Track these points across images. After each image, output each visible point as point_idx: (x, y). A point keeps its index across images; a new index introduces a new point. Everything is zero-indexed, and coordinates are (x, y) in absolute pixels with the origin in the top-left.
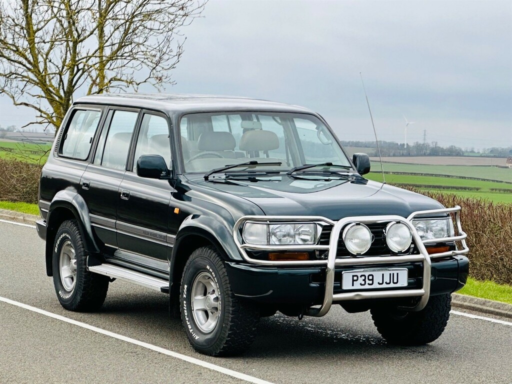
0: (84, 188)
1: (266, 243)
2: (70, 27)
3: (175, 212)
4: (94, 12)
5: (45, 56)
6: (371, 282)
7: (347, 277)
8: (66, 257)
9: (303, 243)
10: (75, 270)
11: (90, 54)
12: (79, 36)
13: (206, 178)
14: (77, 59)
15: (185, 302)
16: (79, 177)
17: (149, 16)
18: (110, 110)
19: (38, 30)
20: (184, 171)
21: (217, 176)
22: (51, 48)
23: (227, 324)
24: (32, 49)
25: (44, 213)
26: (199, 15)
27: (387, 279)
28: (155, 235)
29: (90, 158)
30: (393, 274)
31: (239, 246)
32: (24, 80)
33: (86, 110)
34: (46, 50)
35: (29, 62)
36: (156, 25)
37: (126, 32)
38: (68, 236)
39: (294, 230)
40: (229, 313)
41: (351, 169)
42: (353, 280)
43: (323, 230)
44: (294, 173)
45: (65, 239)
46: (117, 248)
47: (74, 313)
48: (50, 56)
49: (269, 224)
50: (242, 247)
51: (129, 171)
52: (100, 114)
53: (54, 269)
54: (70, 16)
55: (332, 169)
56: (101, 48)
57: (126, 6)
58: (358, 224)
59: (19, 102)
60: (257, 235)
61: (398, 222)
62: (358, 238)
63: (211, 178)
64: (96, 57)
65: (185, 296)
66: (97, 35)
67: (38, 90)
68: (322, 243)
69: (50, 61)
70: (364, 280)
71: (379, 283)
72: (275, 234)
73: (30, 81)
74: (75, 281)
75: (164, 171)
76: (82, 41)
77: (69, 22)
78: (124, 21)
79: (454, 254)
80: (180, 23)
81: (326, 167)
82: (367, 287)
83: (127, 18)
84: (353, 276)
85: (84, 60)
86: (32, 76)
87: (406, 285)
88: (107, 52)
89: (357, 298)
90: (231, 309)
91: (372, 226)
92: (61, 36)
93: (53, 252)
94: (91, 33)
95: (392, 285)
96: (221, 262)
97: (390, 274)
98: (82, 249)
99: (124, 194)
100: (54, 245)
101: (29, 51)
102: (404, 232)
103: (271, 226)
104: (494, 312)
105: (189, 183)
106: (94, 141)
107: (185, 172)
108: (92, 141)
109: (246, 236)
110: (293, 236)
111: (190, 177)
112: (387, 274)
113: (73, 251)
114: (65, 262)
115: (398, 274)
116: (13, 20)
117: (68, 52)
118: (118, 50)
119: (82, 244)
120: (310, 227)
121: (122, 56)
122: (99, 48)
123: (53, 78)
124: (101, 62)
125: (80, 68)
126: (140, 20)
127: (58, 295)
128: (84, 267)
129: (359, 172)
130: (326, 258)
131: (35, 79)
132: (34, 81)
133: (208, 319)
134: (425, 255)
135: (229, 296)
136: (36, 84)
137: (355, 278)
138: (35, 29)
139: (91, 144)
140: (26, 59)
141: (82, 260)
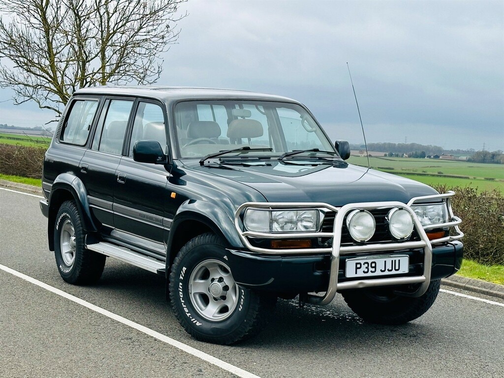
0: (82, 171)
1: (268, 230)
2: (80, 51)
3: (171, 196)
4: (97, 39)
5: (62, 73)
6: (373, 270)
7: (350, 264)
8: (66, 233)
9: (305, 230)
10: (75, 246)
11: (95, 71)
12: (87, 58)
13: (202, 163)
14: (86, 74)
15: (181, 284)
16: (79, 160)
18: (106, 99)
19: (57, 53)
20: (179, 156)
21: (212, 161)
22: (66, 67)
24: (52, 66)
25: (46, 194)
26: (174, 42)
27: (389, 267)
28: (151, 218)
29: (88, 145)
30: (395, 261)
31: (241, 233)
32: (47, 90)
34: (63, 68)
35: (50, 77)
36: (143, 51)
37: (122, 57)
38: (68, 215)
39: (297, 216)
41: (335, 155)
42: (357, 268)
43: (325, 216)
44: (285, 159)
45: (65, 218)
46: (114, 228)
47: (73, 286)
48: (66, 72)
49: (272, 211)
50: (243, 235)
51: (125, 155)
52: (97, 104)
53: (55, 244)
54: (79, 43)
55: (318, 155)
56: (103, 67)
57: (121, 37)
58: (362, 211)
59: (43, 106)
60: (259, 221)
61: (401, 209)
62: (362, 225)
63: (206, 163)
64: (99, 73)
65: (181, 278)
66: (100, 57)
67: (57, 97)
68: (325, 230)
69: (66, 76)
70: (367, 268)
71: (382, 271)
72: (277, 221)
73: (51, 90)
74: (74, 257)
75: (160, 156)
76: (89, 61)
77: (80, 47)
78: (120, 47)
79: (451, 240)
80: (160, 49)
81: (313, 152)
82: (370, 274)
83: (122, 45)
84: (357, 264)
85: (91, 76)
86: (52, 87)
87: (407, 271)
88: (108, 70)
89: (361, 286)
91: (374, 212)
92: (74, 58)
93: (55, 229)
94: (96, 56)
95: (394, 272)
97: (392, 261)
98: (81, 228)
99: (121, 178)
100: (57, 220)
101: (50, 68)
102: (406, 218)
103: (274, 213)
104: (452, 284)
105: (185, 168)
106: (92, 128)
107: (181, 157)
108: (90, 128)
110: (296, 223)
111: (186, 163)
112: (389, 261)
113: (73, 229)
114: (66, 238)
115: (399, 260)
116: (38, 46)
117: (79, 70)
118: (116, 69)
119: (81, 223)
120: (311, 213)
121: (118, 73)
122: (102, 67)
123: (68, 88)
124: (104, 77)
125: (88, 81)
126: (131, 47)
127: (59, 269)
128: (82, 244)
129: (342, 157)
130: (330, 246)
131: (55, 89)
132: (54, 90)
133: (208, 304)
134: (426, 241)
136: (56, 92)
137: (359, 266)
138: (55, 52)
139: (89, 131)
140: (48, 74)
141: (80, 238)
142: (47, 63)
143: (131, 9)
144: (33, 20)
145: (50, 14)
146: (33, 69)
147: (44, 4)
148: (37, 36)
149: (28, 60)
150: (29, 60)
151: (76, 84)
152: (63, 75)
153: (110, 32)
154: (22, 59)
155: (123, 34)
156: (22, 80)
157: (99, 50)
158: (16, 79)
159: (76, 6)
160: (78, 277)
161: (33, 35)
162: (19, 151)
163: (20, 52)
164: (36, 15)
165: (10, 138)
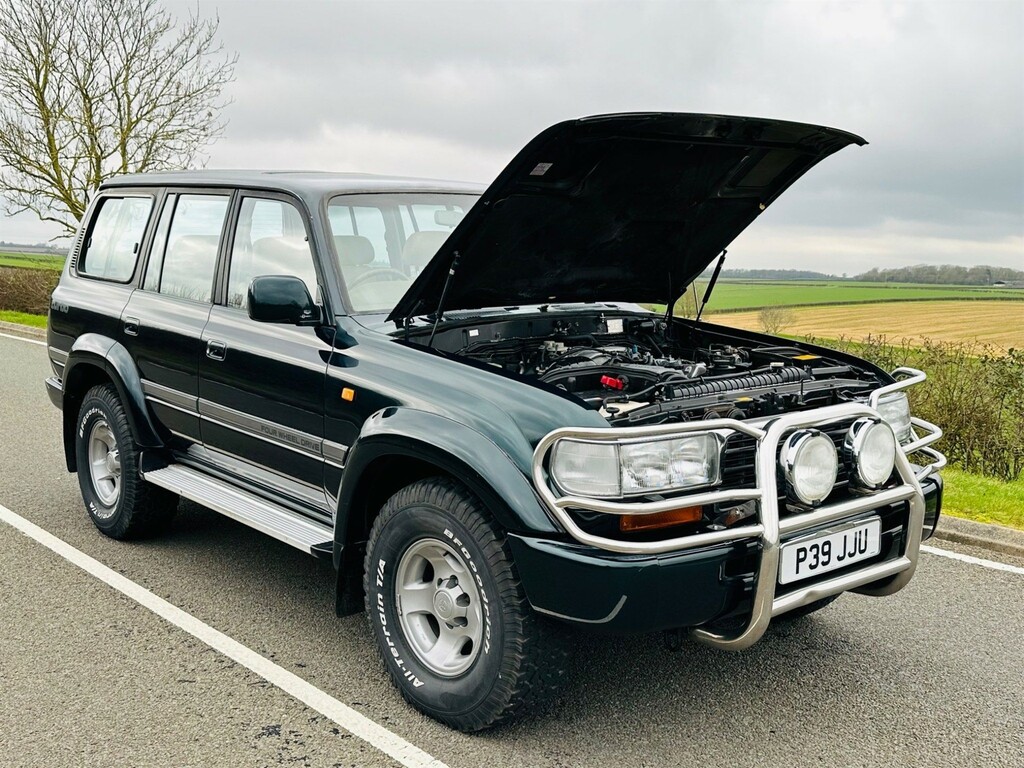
0: (127, 331)
1: (616, 491)
2: (92, 143)
3: (343, 396)
4: (115, 128)
5: (69, 173)
6: (826, 558)
8: (100, 444)
10: (118, 470)
11: (114, 171)
12: (102, 153)
14: (101, 175)
15: (380, 596)
17: (170, 136)
18: (168, 194)
19: (61, 148)
22: (75, 166)
23: (510, 676)
24: (55, 164)
25: (58, 368)
27: (850, 549)
28: (292, 437)
29: (136, 280)
30: (860, 533)
31: (552, 501)
32: (49, 196)
33: (122, 198)
34: (70, 167)
35: (54, 179)
37: (149, 151)
38: (101, 413)
39: (670, 453)
40: (516, 650)
42: (799, 561)
43: (727, 447)
45: (95, 418)
46: (200, 443)
48: (75, 172)
49: (621, 445)
50: (559, 505)
51: (220, 304)
52: (150, 202)
53: (79, 461)
54: (91, 134)
56: (125, 166)
57: (148, 126)
58: (815, 435)
59: (45, 217)
61: (878, 421)
65: (379, 583)
66: (120, 152)
67: (64, 206)
69: (74, 177)
70: (816, 557)
71: (839, 558)
73: (55, 197)
74: (118, 489)
75: (308, 309)
76: (105, 158)
77: (92, 139)
78: (146, 140)
80: (203, 143)
82: (821, 570)
83: (149, 137)
84: (798, 551)
86: (57, 192)
87: (877, 551)
89: (811, 599)
90: (520, 640)
92: (84, 154)
93: (77, 435)
94: (115, 151)
95: (858, 557)
96: (484, 526)
97: (856, 534)
98: (130, 439)
99: (213, 348)
100: (79, 420)
101: (51, 166)
103: (624, 449)
106: (142, 250)
107: (352, 309)
108: (137, 249)
109: (561, 473)
112: (851, 533)
113: (113, 436)
114: (99, 451)
115: (866, 530)
117: (93, 169)
118: (143, 167)
119: (129, 429)
120: (701, 443)
127: (89, 509)
128: (135, 470)
131: (61, 195)
133: (437, 635)
134: (915, 486)
135: (514, 611)
136: (63, 200)
137: (802, 555)
138: (58, 148)
139: (136, 255)
140: (49, 175)
141: (129, 458)
142: (48, 160)
143: (160, 89)
144: (26, 104)
145: (49, 96)
146: (28, 168)
147: (41, 84)
148: (31, 124)
149: (21, 156)
150: (23, 157)
151: (89, 187)
152: (71, 175)
153: (133, 120)
154: (12, 155)
155: (150, 121)
156: (15, 183)
157: (117, 144)
158: (6, 181)
159: (85, 85)
160: (127, 529)
161: (27, 122)
162: (15, 276)
163: (10, 146)
164: (30, 96)
165: (9, 257)
